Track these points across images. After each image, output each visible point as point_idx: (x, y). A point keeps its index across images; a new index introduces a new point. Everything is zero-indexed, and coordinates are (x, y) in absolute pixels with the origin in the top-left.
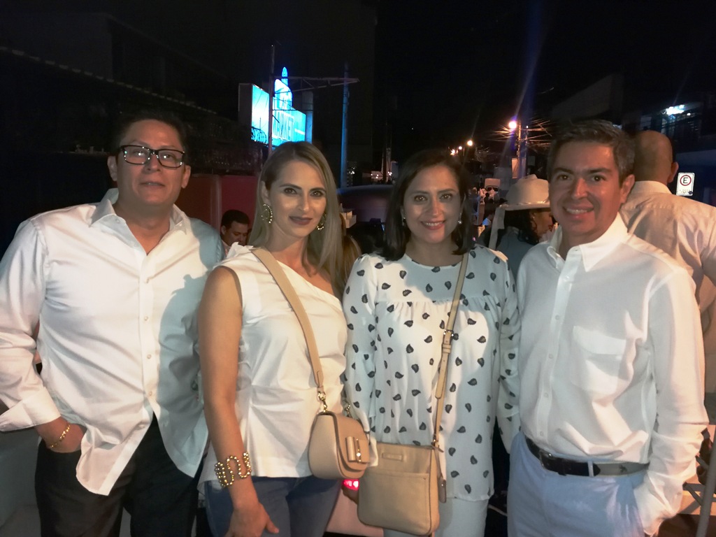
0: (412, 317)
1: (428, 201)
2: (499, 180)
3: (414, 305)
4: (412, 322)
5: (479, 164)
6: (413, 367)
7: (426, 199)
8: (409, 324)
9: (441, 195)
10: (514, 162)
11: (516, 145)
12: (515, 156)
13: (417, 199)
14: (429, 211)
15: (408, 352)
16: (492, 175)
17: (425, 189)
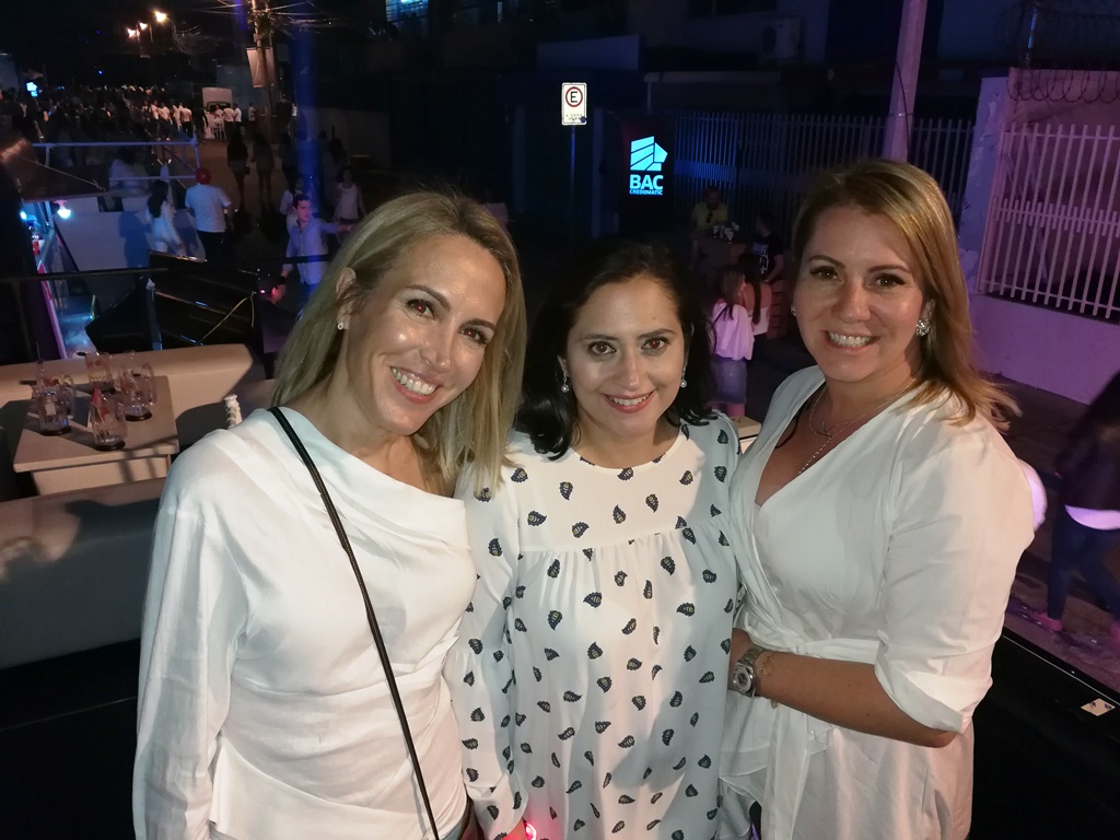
0: (597, 584)
1: (618, 353)
2: (229, 91)
3: (597, 555)
4: (599, 595)
5: (185, 57)
6: (599, 682)
7: (614, 351)
8: (594, 600)
9: (643, 341)
10: (252, 54)
11: (250, 21)
12: (252, 44)
13: (594, 349)
14: (621, 375)
15: (592, 657)
16: (213, 81)
17: (610, 331)
